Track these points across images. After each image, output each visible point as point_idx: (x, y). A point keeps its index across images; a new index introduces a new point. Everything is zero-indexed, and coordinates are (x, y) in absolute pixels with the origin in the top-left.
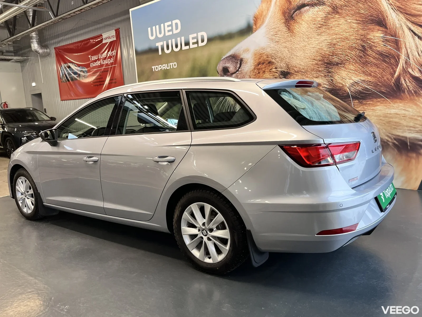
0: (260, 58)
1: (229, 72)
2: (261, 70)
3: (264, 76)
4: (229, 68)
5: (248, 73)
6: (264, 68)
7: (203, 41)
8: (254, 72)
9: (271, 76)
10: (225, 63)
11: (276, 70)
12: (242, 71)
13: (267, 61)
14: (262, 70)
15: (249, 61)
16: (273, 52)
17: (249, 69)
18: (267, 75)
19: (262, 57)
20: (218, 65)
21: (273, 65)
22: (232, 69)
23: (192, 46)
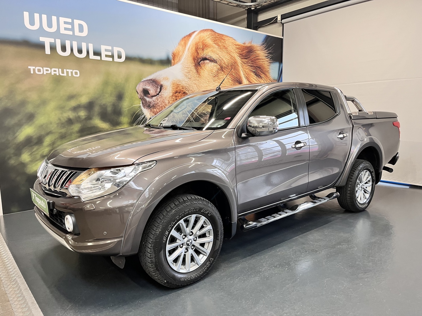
0: (177, 87)
1: (150, 94)
4: (149, 90)
5: (167, 98)
6: (180, 96)
7: (120, 57)
8: (172, 98)
10: (146, 85)
12: (162, 96)
13: (182, 91)
14: (178, 97)
15: (168, 88)
16: (187, 86)
17: (168, 95)
20: (138, 86)
22: (152, 91)
23: (104, 58)
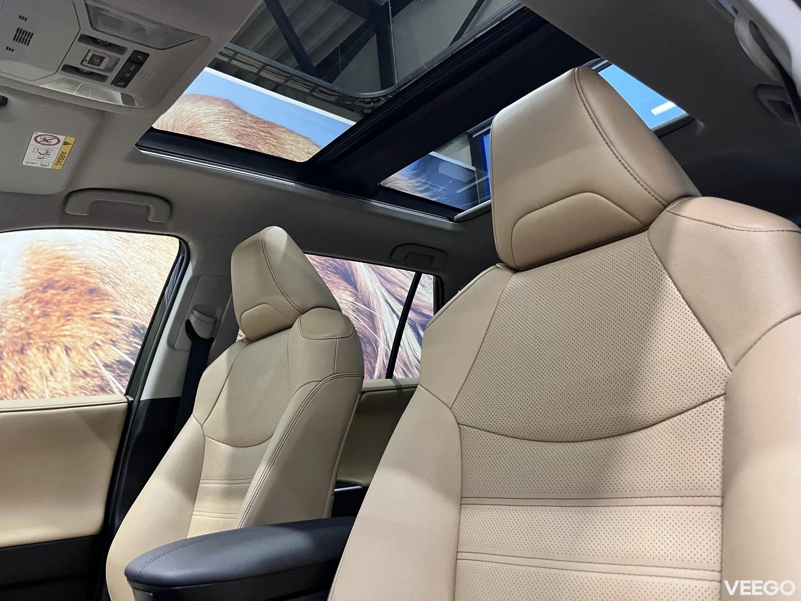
0: (56, 268)
2: (55, 308)
3: (67, 330)
6: (68, 302)
9: (94, 332)
11: (117, 319)
13: (82, 285)
14: (58, 306)
16: (109, 265)
18: (78, 328)
19: (64, 269)
21: (107, 302)
